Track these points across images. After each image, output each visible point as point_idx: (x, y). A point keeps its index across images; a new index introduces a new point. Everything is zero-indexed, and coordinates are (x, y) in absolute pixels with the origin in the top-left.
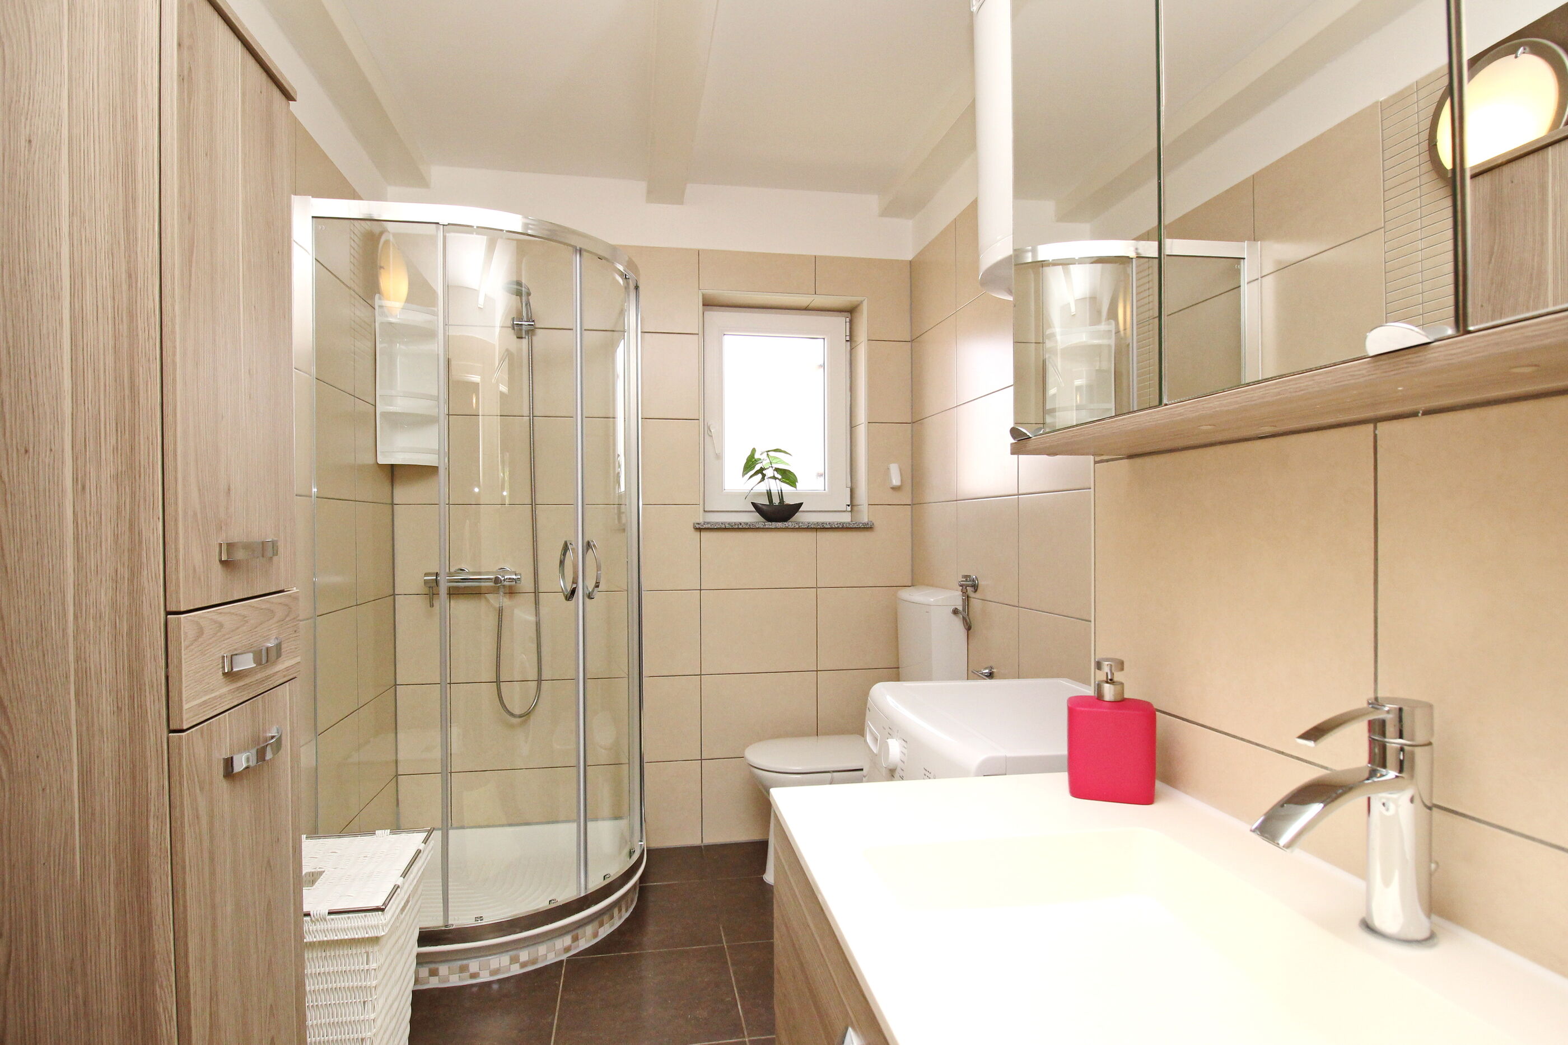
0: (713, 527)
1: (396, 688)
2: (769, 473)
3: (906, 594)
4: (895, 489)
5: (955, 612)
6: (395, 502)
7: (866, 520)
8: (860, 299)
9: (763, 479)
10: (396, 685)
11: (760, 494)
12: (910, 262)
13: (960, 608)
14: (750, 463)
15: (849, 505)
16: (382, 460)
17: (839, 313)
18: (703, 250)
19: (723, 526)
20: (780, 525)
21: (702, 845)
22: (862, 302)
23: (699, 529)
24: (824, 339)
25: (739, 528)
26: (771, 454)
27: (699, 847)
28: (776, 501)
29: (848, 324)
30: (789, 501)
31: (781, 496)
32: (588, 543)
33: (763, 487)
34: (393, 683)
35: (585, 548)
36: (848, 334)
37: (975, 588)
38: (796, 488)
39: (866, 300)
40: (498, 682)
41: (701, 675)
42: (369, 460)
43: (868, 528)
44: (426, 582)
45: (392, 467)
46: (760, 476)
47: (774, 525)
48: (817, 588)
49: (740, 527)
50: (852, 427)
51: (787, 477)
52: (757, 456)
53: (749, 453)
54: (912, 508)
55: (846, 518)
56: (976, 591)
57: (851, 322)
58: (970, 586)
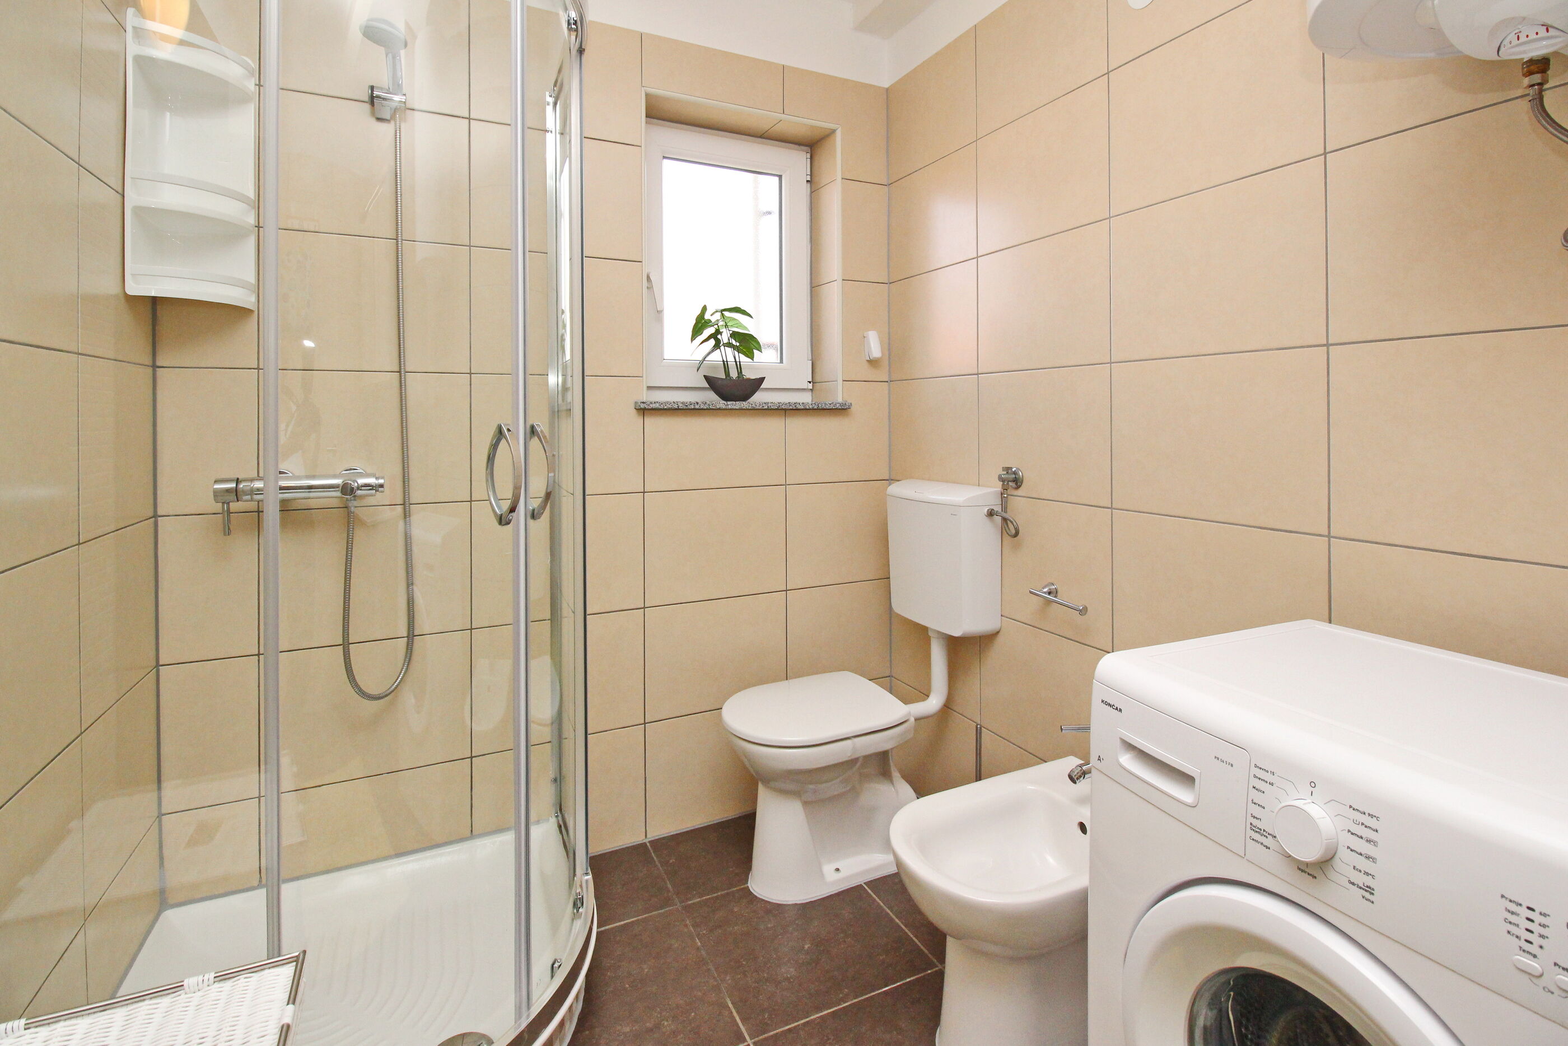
0: (662, 407)
1: (158, 672)
2: (725, 337)
3: (894, 489)
4: (873, 363)
5: (991, 514)
6: (158, 364)
7: (840, 400)
8: (832, 126)
9: (717, 346)
10: (158, 665)
11: (714, 367)
12: (887, 89)
13: (998, 508)
14: (700, 324)
15: (810, 382)
16: (133, 289)
17: (796, 147)
18: (647, 34)
19: (676, 406)
20: (738, 405)
21: (646, 841)
22: (833, 131)
23: (644, 411)
24: (780, 177)
25: (694, 409)
26: (726, 314)
27: (642, 846)
28: (734, 374)
29: (809, 160)
30: (749, 374)
31: (739, 367)
32: (533, 427)
33: (716, 357)
34: (154, 664)
35: (528, 435)
36: (809, 173)
37: (1017, 482)
38: (752, 358)
39: (840, 129)
40: (346, 645)
41: (644, 608)
42: (109, 286)
43: (841, 410)
44: (217, 494)
45: (155, 302)
46: (712, 342)
47: (731, 404)
48: (786, 485)
49: (697, 407)
50: (815, 287)
51: (746, 343)
52: (707, 316)
53: (699, 312)
54: (889, 386)
55: (805, 399)
56: (1018, 487)
57: (811, 158)
58: (1012, 480)
